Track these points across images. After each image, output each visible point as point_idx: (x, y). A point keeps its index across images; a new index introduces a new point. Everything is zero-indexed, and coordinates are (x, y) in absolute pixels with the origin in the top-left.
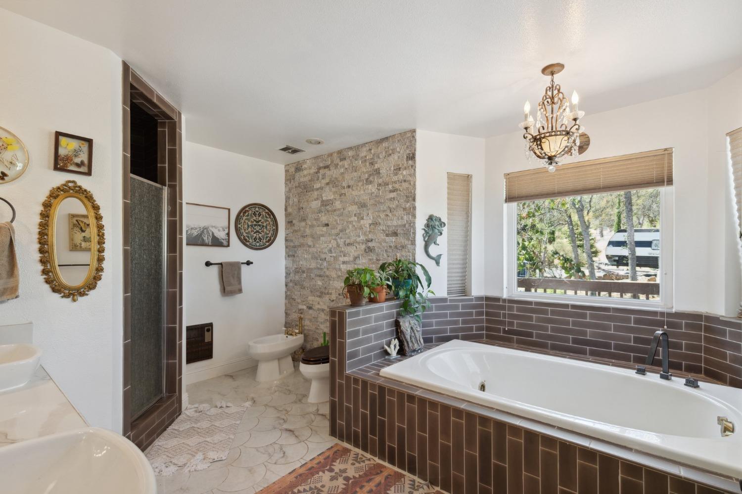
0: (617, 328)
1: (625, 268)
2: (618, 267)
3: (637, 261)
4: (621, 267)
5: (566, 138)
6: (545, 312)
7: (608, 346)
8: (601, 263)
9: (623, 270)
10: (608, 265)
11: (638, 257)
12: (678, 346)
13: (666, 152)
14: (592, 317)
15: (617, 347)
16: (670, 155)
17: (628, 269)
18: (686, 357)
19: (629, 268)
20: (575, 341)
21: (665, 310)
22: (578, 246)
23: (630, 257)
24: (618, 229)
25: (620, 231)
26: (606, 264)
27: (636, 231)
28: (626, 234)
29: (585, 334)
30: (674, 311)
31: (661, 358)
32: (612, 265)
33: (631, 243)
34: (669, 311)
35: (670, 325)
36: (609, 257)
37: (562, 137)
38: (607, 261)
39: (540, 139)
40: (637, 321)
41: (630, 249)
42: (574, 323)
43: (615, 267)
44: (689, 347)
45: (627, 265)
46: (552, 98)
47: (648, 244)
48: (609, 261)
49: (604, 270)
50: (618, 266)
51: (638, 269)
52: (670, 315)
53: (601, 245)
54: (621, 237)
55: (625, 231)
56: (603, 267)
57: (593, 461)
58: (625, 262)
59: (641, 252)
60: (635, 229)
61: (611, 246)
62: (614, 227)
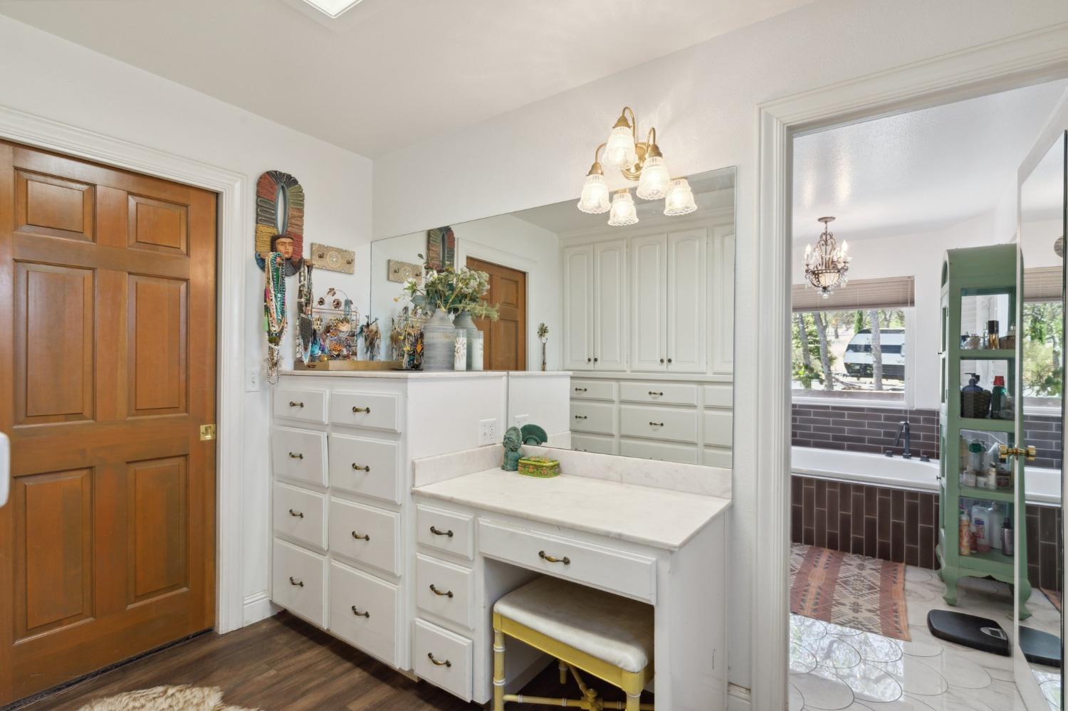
0: (870, 425)
1: (868, 380)
2: (858, 380)
3: (884, 371)
4: (863, 379)
5: (838, 275)
6: (808, 413)
7: (862, 440)
8: (838, 374)
9: (867, 384)
10: (847, 376)
11: (885, 366)
12: (917, 437)
13: (909, 279)
14: (850, 416)
15: (871, 441)
16: (913, 282)
17: (871, 383)
18: (923, 445)
19: (873, 380)
20: (835, 438)
21: (908, 408)
22: (810, 351)
23: (874, 366)
24: (859, 328)
25: (861, 331)
26: (844, 375)
27: (883, 332)
28: (870, 336)
29: (843, 431)
30: (914, 409)
31: (904, 447)
32: (852, 376)
33: (876, 348)
34: (911, 409)
35: (912, 420)
36: (848, 366)
37: (834, 274)
38: (845, 372)
39: (818, 274)
40: (887, 418)
41: (875, 355)
42: (835, 423)
43: (855, 379)
44: (926, 437)
45: (870, 376)
46: (826, 241)
47: (896, 349)
48: (848, 372)
49: (842, 383)
50: (858, 377)
51: (884, 381)
52: (911, 412)
53: (837, 349)
54: (863, 340)
55: (868, 331)
56: (841, 379)
57: (861, 491)
58: (868, 372)
59: (889, 359)
60: (881, 329)
61: (850, 351)
62: (854, 326)
